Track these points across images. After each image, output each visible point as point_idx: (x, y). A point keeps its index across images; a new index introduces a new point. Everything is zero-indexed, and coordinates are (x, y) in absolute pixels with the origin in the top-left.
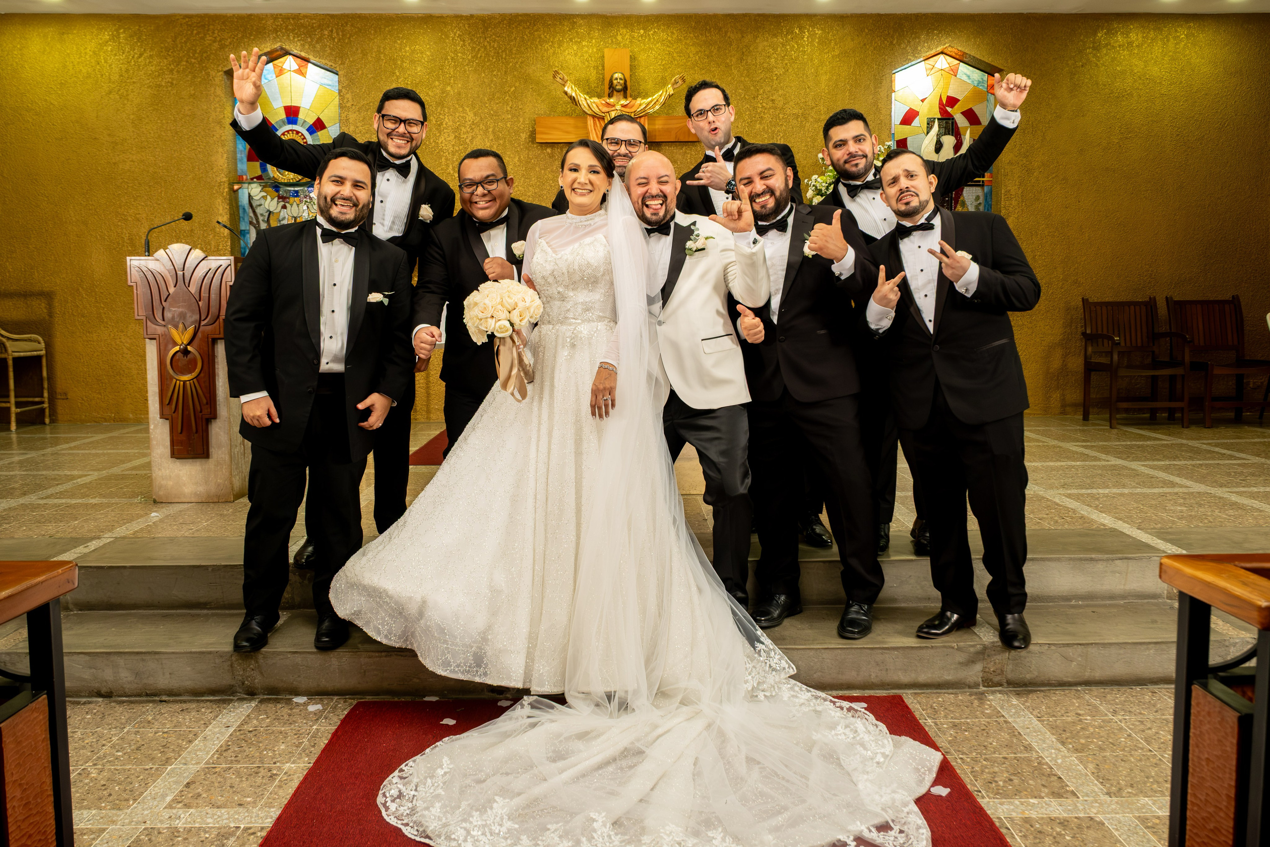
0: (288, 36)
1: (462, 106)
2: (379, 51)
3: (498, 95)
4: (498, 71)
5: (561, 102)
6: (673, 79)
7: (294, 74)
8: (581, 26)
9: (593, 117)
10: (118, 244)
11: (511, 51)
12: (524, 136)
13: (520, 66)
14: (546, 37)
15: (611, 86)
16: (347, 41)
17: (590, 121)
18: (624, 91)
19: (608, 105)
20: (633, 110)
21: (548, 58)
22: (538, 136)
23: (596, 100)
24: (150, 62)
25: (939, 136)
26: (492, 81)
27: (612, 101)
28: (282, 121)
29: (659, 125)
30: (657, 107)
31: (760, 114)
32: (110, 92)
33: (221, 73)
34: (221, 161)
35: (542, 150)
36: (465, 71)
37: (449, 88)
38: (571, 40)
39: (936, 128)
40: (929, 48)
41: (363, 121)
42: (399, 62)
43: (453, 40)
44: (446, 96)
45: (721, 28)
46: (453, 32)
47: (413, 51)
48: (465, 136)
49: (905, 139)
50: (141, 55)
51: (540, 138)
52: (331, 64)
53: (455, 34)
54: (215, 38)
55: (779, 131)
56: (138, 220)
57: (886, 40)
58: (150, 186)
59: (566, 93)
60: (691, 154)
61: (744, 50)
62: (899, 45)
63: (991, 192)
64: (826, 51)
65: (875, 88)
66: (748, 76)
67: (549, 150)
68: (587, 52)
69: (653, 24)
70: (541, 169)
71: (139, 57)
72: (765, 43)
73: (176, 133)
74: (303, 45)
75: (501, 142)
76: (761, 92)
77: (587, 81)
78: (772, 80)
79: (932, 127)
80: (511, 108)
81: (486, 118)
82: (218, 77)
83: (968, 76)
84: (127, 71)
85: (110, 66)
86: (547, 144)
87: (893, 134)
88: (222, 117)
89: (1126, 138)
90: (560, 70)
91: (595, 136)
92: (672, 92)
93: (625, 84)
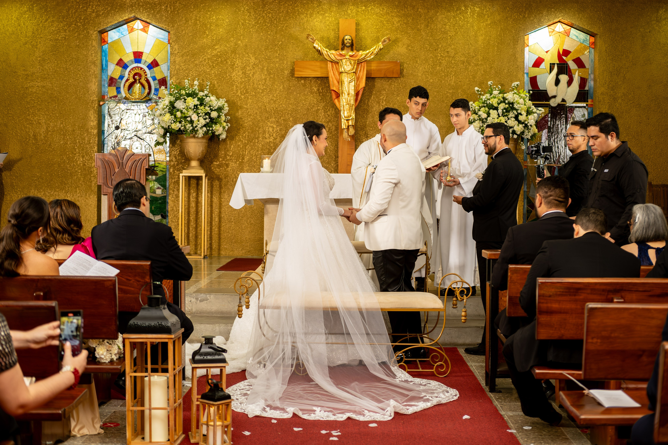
0: (140, 9)
1: (247, 54)
2: (196, 20)
4: (272, 31)
5: (311, 51)
6: (383, 40)
7: (140, 31)
8: (324, 4)
9: (332, 62)
10: (27, 138)
11: (280, 19)
12: (286, 72)
13: (285, 29)
14: (302, 10)
15: (343, 43)
16: (176, 13)
17: (330, 65)
18: (352, 47)
19: (341, 55)
20: (357, 58)
21: (304, 23)
22: (295, 73)
23: (333, 52)
24: (52, 25)
25: (558, 75)
26: (267, 38)
27: (343, 52)
28: (131, 61)
29: (374, 66)
30: (372, 57)
31: (439, 60)
33: (96, 32)
34: (94, 87)
35: (299, 81)
36: (250, 32)
37: (240, 42)
38: (318, 12)
39: (555, 70)
40: (549, 20)
41: (185, 61)
42: (208, 26)
43: (243, 11)
44: (237, 47)
45: (414, 6)
46: (243, 7)
47: (217, 19)
48: (249, 72)
49: (535, 77)
50: (46, 20)
51: (297, 74)
52: (165, 27)
53: (244, 9)
54: (94, 10)
55: (451, 71)
56: (40, 124)
57: (521, 14)
58: (48, 103)
59: (315, 47)
61: (429, 20)
62: (529, 18)
63: (592, 112)
64: (482, 21)
65: (514, 45)
66: (431, 36)
67: (303, 82)
68: (328, 20)
69: (371, 3)
70: (297, 93)
71: (45, 22)
72: (443, 16)
73: (67, 69)
74: (148, 15)
75: (272, 76)
76: (440, 46)
77: (328, 38)
78: (447, 39)
79: (553, 69)
80: (279, 54)
81: (262, 61)
82: (95, 35)
83: (577, 37)
84: (37, 30)
85: (27, 27)
86: (302, 78)
87: (527, 74)
88: (96, 59)
90: (311, 33)
91: (332, 74)
92: (382, 47)
93: (352, 42)
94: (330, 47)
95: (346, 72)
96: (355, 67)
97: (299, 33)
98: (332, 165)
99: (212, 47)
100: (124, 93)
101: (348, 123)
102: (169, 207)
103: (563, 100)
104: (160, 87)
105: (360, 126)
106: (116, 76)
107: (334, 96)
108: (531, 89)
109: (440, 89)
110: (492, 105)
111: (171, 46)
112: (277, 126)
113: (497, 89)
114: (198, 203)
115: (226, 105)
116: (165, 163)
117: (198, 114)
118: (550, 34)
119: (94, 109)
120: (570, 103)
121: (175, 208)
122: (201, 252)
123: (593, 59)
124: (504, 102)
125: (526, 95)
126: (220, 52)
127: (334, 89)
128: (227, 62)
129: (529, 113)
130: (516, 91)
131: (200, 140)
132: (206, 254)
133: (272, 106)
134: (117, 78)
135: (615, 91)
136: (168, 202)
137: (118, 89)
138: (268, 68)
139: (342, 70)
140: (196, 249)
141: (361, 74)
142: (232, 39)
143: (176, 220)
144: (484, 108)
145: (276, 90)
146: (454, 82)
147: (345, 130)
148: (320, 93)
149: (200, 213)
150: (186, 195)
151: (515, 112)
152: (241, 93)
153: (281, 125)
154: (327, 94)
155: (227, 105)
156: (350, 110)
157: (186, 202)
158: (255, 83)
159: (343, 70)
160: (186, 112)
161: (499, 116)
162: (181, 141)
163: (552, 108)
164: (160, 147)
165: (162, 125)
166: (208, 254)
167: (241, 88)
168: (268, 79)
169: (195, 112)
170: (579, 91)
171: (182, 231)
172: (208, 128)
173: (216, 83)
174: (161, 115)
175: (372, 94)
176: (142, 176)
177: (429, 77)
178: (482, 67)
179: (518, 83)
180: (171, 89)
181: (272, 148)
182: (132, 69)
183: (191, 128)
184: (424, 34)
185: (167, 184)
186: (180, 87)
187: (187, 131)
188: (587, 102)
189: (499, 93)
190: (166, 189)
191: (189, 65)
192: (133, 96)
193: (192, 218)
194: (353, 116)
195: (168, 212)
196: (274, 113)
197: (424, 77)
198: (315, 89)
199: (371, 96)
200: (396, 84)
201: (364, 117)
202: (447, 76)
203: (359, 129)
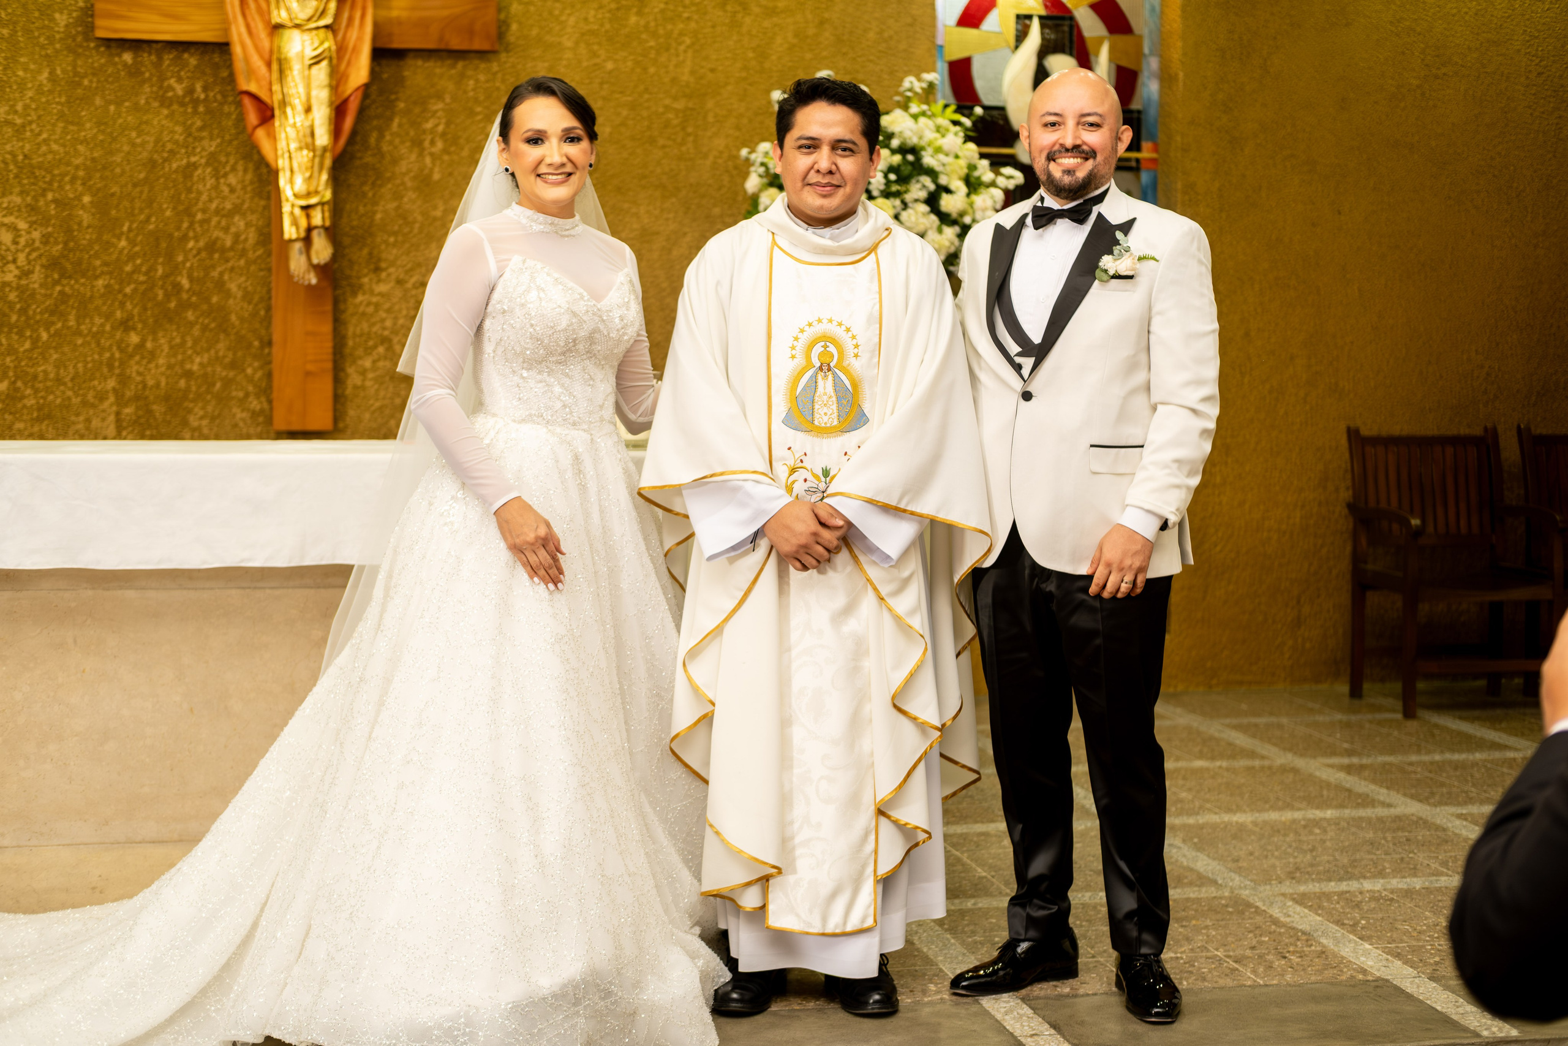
12: (64, 21)
22: (99, 22)
25: (1044, 52)
29: (400, 8)
35: (111, 55)
39: (1035, 37)
49: (967, 62)
51: (106, 28)
55: (681, 34)
60: (477, 81)
63: (1153, 185)
67: (128, 57)
70: (109, 102)
79: (1026, 35)
86: (123, 43)
87: (942, 49)
89: (1436, 77)
91: (243, 29)
95: (297, 26)
96: (332, 5)
98: (249, 371)
101: (308, 216)
105: (353, 228)
107: (252, 118)
108: (952, 100)
109: (640, 96)
112: (32, 224)
123: (1157, 3)
125: (954, 123)
127: (253, 88)
129: (973, 184)
130: (921, 108)
133: (8, 147)
135: (1236, 113)
139: (280, 15)
141: (353, 34)
145: (22, 87)
146: (693, 72)
147: (298, 246)
148: (196, 102)
151: (927, 181)
153: (46, 221)
154: (226, 109)
156: (314, 168)
159: (284, 14)
175: (393, 112)
177: (602, 53)
178: (790, 20)
179: (930, 76)
181: (11, 308)
188: (1137, 150)
194: (327, 192)
196: (16, 176)
197: (583, 50)
198: (179, 89)
199: (391, 119)
200: (482, 77)
201: (364, 195)
202: (667, 50)
203: (346, 241)
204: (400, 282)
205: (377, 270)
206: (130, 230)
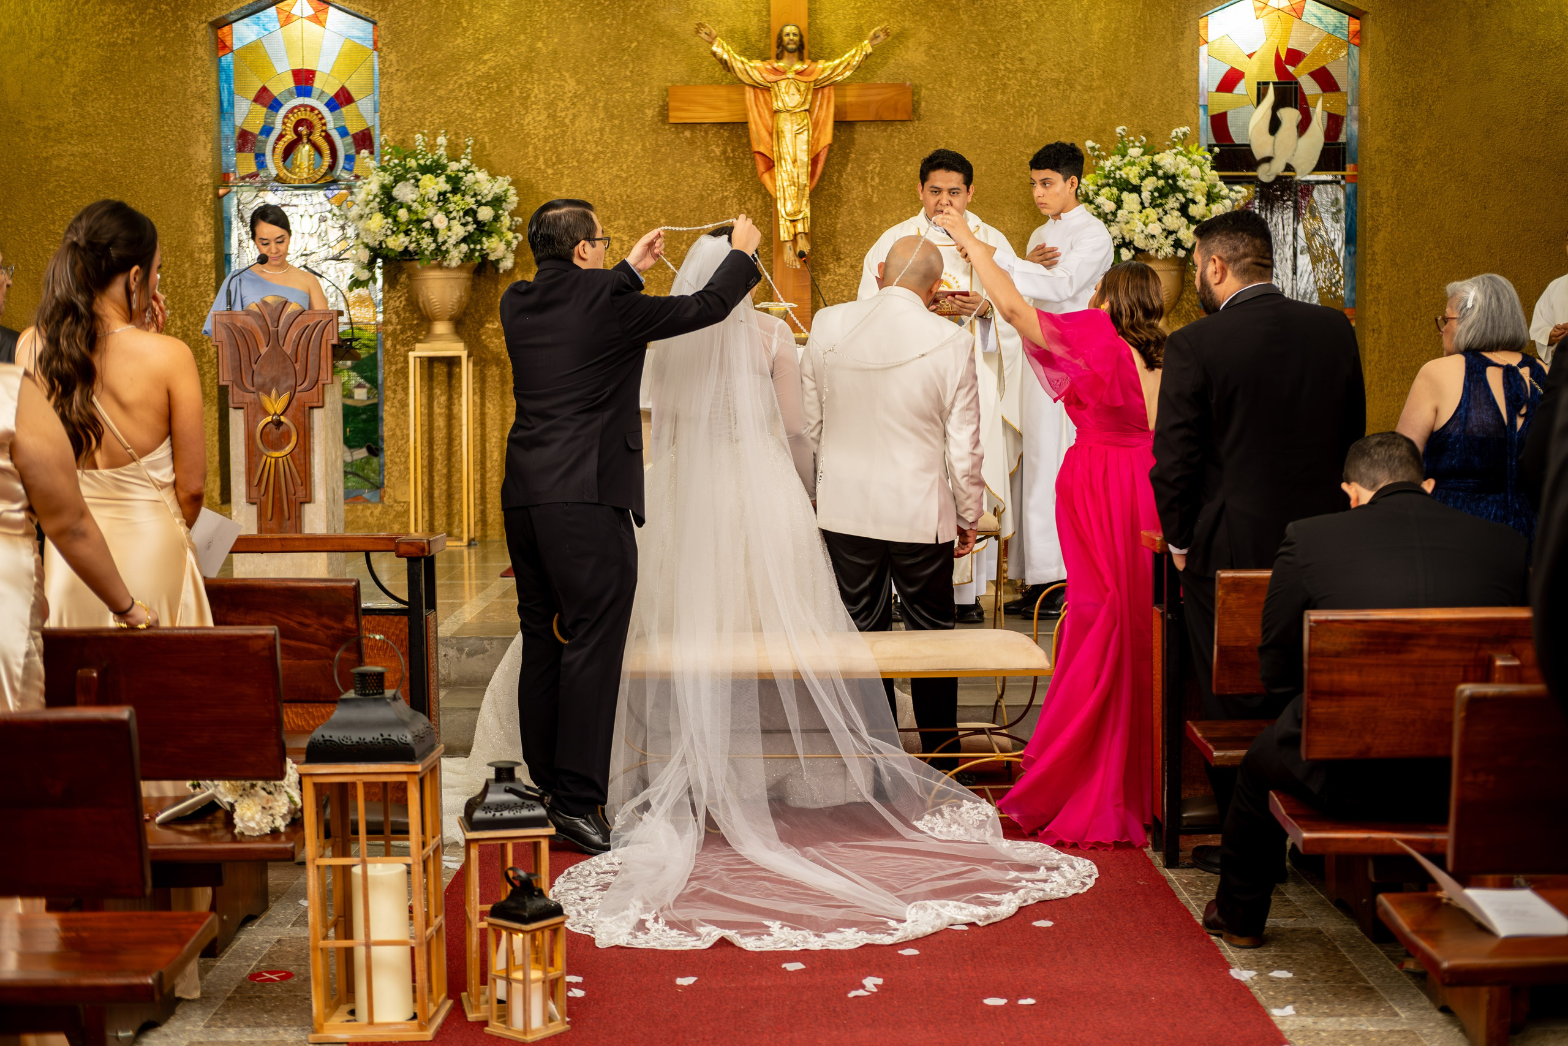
1: (559, 71)
3: (612, 54)
4: (614, 18)
5: (706, 63)
6: (871, 33)
7: (307, 22)
9: (754, 87)
12: (650, 113)
13: (645, 12)
15: (780, 43)
17: (749, 94)
18: (800, 51)
19: (776, 71)
20: (812, 78)
22: (671, 114)
23: (758, 63)
24: (101, 10)
25: (1275, 108)
26: (604, 33)
27: (781, 64)
28: (289, 91)
29: (851, 96)
30: (848, 74)
31: (1002, 78)
32: (42, 55)
33: (204, 25)
34: (202, 154)
35: (678, 133)
36: (564, 19)
37: (540, 45)
39: (1270, 97)
42: (467, 7)
44: (535, 56)
48: (563, 114)
49: (1224, 115)
51: (675, 117)
52: (366, 10)
55: (1030, 105)
59: (714, 54)
60: (900, 139)
63: (1355, 193)
65: (1174, 41)
66: (984, 23)
67: (688, 134)
70: (676, 162)
73: (138, 113)
75: (617, 122)
76: (1004, 47)
77: (745, 32)
78: (1020, 30)
79: (1264, 95)
80: (632, 72)
81: (594, 87)
82: (201, 31)
83: (1320, 19)
84: (68, 23)
85: (43, 16)
86: (685, 125)
87: (1205, 107)
88: (205, 89)
89: (1556, 113)
90: (704, 20)
91: (756, 114)
92: (870, 50)
93: (801, 40)
94: (750, 51)
95: (788, 111)
96: (810, 97)
97: (677, 22)
99: (477, 57)
100: (273, 166)
101: (795, 227)
102: (385, 429)
103: (1289, 168)
104: (358, 152)
105: (823, 234)
106: (255, 127)
107: (761, 167)
108: (1213, 142)
109: (1004, 145)
110: (1127, 182)
111: (379, 57)
113: (1137, 144)
114: (451, 418)
115: (512, 191)
116: (373, 329)
117: (448, 213)
118: (1258, 13)
119: (205, 206)
120: (1304, 174)
121: (398, 432)
122: (462, 532)
123: (1357, 70)
124: (1155, 174)
125: (1204, 157)
126: (494, 68)
127: (762, 149)
128: (511, 92)
129: (1212, 198)
130: (1181, 149)
131: (453, 274)
132: (472, 536)
133: (618, 192)
134: (257, 132)
135: (1409, 143)
136: (382, 418)
137: (260, 157)
138: (606, 103)
139: (777, 105)
140: (450, 524)
141: (823, 114)
142: (522, 37)
143: (403, 459)
144: (1107, 188)
145: (626, 155)
146: (1038, 130)
147: (789, 245)
148: (727, 159)
149: (457, 442)
150: (425, 401)
151: (1180, 196)
152: (546, 162)
155: (514, 191)
156: (799, 197)
157: (425, 418)
158: (579, 140)
159: (780, 104)
160: (420, 209)
161: (1144, 208)
162: (409, 277)
163: (1263, 186)
164: (362, 291)
165: (365, 240)
166: (478, 534)
167: (545, 152)
168: (607, 129)
169: (440, 208)
170: (1325, 144)
171: (416, 483)
172: (472, 246)
173: (486, 140)
174: (361, 217)
175: (848, 161)
176: (323, 364)
177: (980, 119)
178: (1101, 94)
179: (1186, 129)
180: (382, 156)
182: (291, 111)
183: (433, 246)
184: (965, 17)
185: (380, 377)
186: (403, 150)
187: (423, 253)
188: (1344, 170)
189: (1143, 154)
190: (376, 387)
191: (424, 100)
192: (295, 174)
193: (439, 452)
194: (807, 211)
195: (383, 440)
196: (622, 209)
197: (967, 117)
198: (718, 151)
199: (846, 165)
200: (903, 137)
201: (830, 213)
202: (1021, 115)
203: (819, 242)
204: (852, 267)
205: (839, 259)
206: (688, 238)
